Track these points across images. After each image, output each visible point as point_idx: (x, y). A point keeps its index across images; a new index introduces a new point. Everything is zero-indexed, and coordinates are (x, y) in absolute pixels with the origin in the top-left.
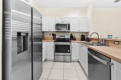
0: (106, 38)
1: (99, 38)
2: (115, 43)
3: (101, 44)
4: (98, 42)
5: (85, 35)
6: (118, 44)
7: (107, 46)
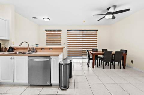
0: (35, 46)
1: (29, 46)
2: (42, 49)
3: (32, 52)
4: (28, 51)
5: (1, 44)
6: (44, 50)
7: (38, 52)
